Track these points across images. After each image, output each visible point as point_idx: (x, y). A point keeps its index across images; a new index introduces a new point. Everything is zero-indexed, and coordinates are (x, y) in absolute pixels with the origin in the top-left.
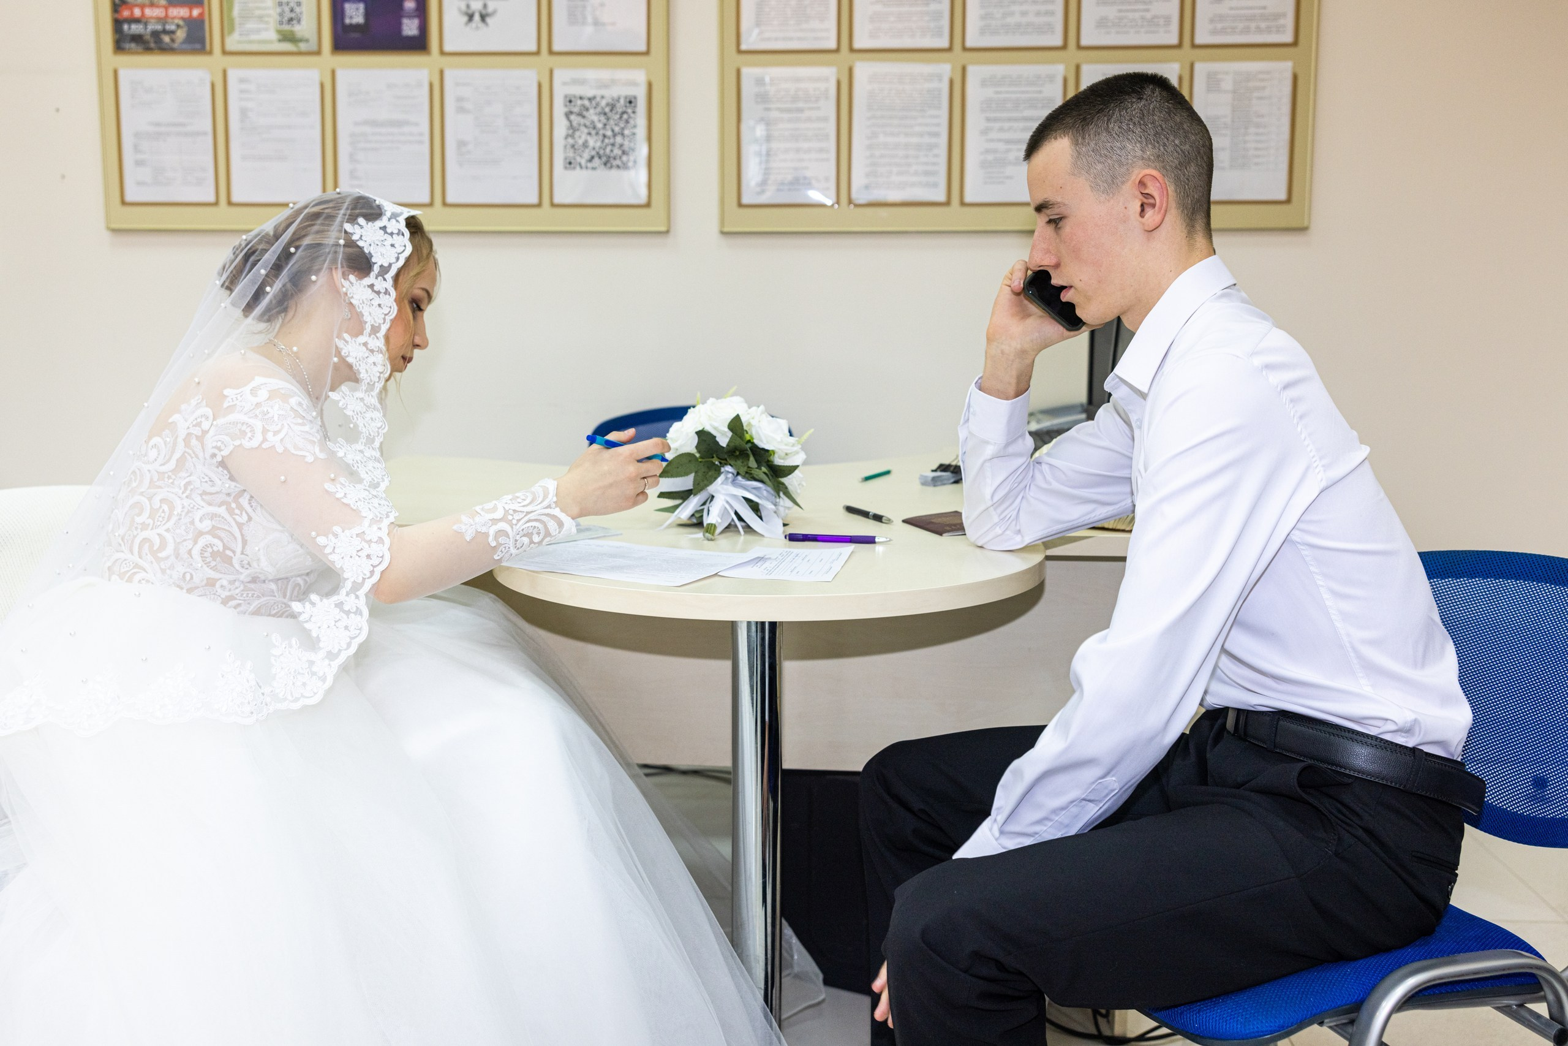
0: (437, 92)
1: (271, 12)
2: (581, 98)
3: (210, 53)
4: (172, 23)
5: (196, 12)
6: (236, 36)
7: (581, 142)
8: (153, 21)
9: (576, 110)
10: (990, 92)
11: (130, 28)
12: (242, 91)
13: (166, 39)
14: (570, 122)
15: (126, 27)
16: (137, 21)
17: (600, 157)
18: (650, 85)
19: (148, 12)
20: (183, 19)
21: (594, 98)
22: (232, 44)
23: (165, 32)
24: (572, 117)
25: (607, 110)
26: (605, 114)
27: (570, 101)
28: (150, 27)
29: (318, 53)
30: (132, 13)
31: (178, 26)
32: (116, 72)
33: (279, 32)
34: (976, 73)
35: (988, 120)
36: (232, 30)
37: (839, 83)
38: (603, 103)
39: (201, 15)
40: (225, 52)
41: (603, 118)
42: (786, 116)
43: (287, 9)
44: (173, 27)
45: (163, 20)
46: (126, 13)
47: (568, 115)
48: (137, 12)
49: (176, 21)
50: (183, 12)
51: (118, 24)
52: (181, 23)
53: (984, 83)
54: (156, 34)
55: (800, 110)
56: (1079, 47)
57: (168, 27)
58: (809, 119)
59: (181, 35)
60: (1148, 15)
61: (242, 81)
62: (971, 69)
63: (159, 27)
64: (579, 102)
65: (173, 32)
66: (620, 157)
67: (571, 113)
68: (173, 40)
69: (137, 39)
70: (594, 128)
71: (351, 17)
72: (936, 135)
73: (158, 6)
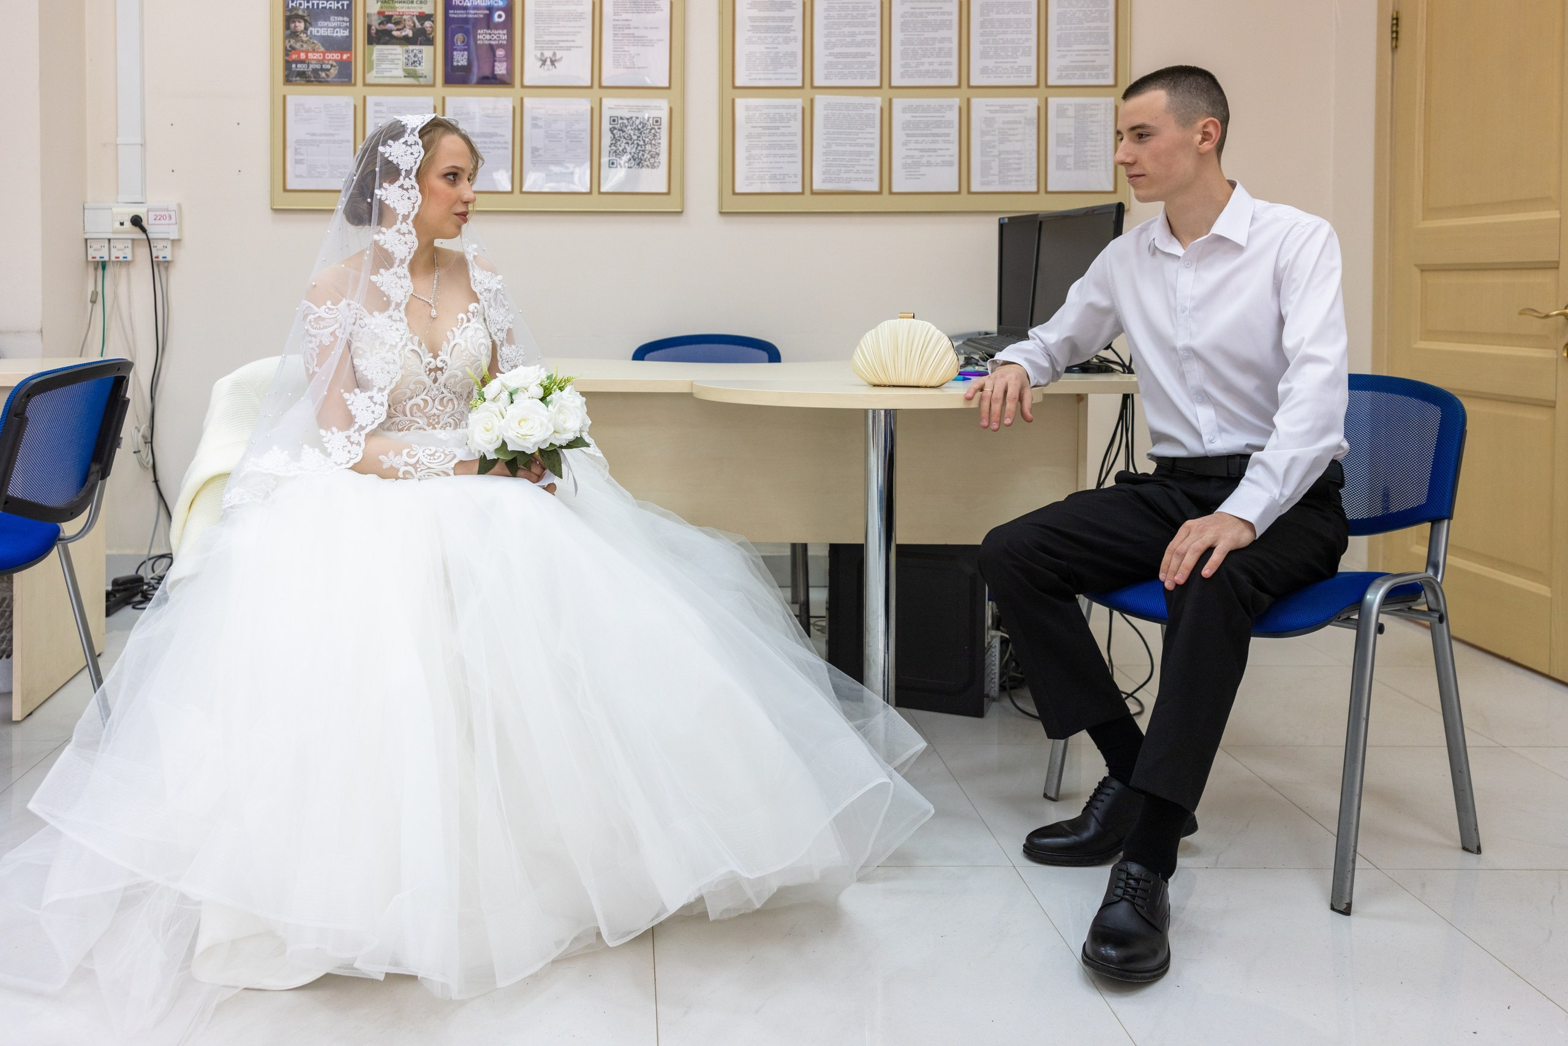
0: (519, 113)
1: (400, 57)
2: (621, 118)
3: (355, 85)
4: (328, 64)
5: (345, 57)
6: (374, 73)
7: (621, 149)
8: (314, 62)
9: (618, 126)
10: (908, 116)
11: (296, 67)
12: (376, 112)
13: (323, 74)
14: (614, 135)
15: (294, 66)
16: (303, 62)
17: (634, 160)
18: (671, 109)
19: (310, 56)
20: (336, 61)
21: (631, 118)
22: (371, 78)
23: (322, 70)
24: (615, 132)
25: (640, 127)
26: (639, 129)
27: (614, 121)
28: (311, 66)
29: (433, 85)
30: (299, 56)
31: (332, 66)
32: (284, 97)
33: (405, 70)
34: (898, 104)
35: (908, 135)
36: (371, 69)
37: (803, 109)
38: (638, 122)
39: (349, 58)
40: (365, 85)
41: (637, 132)
42: (767, 131)
43: (412, 55)
44: (328, 67)
45: (321, 62)
46: (294, 57)
47: (611, 130)
48: (303, 56)
49: (330, 62)
50: (336, 56)
51: (288, 64)
52: (335, 64)
53: (904, 110)
54: (315, 71)
55: (778, 128)
56: (969, 87)
57: (324, 66)
58: (783, 134)
59: (334, 72)
60: (1016, 66)
61: (377, 104)
62: (895, 101)
63: (318, 67)
64: (620, 121)
65: (328, 70)
66: (649, 160)
67: (615, 128)
68: (327, 76)
69: (302, 74)
70: (631, 139)
71: (458, 61)
72: (872, 145)
73: (318, 52)
